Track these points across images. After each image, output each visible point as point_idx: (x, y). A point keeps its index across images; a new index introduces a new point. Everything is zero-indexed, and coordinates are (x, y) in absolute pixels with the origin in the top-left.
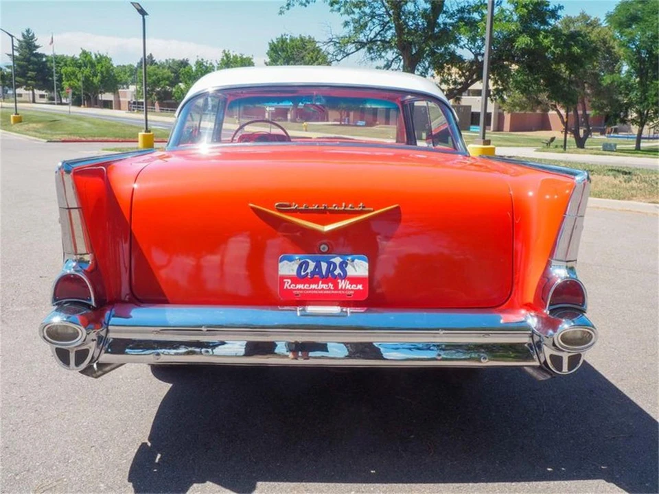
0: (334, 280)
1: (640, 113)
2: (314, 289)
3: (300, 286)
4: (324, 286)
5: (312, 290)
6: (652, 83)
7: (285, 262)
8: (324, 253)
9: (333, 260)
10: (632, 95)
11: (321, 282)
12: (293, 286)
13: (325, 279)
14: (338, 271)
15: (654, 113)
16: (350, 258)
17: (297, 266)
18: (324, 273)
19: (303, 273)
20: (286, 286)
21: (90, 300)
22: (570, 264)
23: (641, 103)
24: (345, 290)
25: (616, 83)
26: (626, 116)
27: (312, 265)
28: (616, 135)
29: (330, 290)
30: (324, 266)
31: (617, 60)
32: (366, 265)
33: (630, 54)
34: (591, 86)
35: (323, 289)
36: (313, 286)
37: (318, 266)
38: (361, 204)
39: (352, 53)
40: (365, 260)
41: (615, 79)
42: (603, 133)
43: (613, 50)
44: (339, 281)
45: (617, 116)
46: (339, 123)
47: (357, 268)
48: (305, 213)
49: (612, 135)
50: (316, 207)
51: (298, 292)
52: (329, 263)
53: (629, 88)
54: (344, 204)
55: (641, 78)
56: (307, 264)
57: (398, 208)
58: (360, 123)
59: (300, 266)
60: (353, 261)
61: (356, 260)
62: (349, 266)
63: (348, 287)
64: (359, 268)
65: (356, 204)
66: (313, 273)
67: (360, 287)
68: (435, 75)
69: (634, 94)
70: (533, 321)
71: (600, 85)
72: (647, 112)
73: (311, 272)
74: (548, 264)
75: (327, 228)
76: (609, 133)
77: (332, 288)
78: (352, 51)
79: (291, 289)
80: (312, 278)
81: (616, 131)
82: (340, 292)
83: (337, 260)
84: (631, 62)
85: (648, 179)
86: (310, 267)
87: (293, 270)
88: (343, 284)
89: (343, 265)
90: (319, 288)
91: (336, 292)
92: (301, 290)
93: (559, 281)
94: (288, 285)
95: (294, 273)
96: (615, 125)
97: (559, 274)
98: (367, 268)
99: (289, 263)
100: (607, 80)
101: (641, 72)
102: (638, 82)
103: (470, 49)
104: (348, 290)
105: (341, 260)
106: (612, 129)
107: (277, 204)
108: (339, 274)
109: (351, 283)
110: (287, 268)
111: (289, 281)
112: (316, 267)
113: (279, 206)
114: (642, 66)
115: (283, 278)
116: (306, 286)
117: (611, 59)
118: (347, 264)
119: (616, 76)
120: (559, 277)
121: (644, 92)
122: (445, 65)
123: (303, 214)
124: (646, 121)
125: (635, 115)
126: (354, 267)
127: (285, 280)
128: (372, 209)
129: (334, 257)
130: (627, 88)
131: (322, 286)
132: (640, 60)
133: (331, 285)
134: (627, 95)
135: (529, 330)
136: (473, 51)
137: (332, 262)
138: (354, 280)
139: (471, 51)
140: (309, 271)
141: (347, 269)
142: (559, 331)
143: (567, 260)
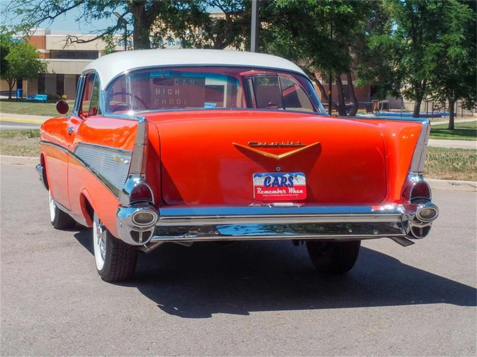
0: (286, 188)
1: (416, 84)
2: (275, 194)
3: (266, 192)
4: (281, 192)
5: (273, 194)
6: (427, 46)
7: (257, 177)
8: (278, 172)
9: (284, 176)
10: (405, 61)
11: (278, 189)
12: (262, 192)
13: (281, 187)
14: (288, 183)
15: (432, 83)
16: (294, 174)
17: (264, 180)
18: (280, 183)
19: (268, 184)
20: (259, 192)
21: (152, 200)
22: (420, 174)
23: (416, 71)
24: (293, 194)
25: (384, 46)
26: (399, 87)
27: (273, 179)
28: (386, 112)
29: (284, 194)
30: (280, 179)
31: (386, 19)
32: (304, 178)
33: (399, 10)
34: (356, 49)
35: (280, 194)
36: (274, 192)
37: (276, 179)
38: (298, 142)
39: (70, 8)
40: (303, 175)
41: (383, 41)
42: (370, 109)
43: (380, 6)
44: (289, 188)
45: (389, 87)
46: (7, 97)
47: (299, 180)
48: (266, 148)
49: (381, 112)
50: (272, 144)
51: (266, 196)
52: (283, 178)
53: (400, 53)
54: (288, 142)
55: (414, 39)
56: (270, 179)
57: (319, 144)
58: (39, 97)
59: (266, 180)
60: (296, 176)
61: (298, 176)
62: (294, 179)
63: (295, 192)
64: (300, 180)
65: (295, 141)
66: (273, 184)
67: (301, 191)
68: (173, 37)
69: (407, 60)
70: (401, 209)
71: (368, 48)
72: (425, 82)
73: (272, 184)
74: (408, 174)
75: (281, 156)
76: (377, 110)
77: (285, 193)
78: (70, 5)
79: (261, 194)
80: (273, 186)
81: (386, 107)
82: (290, 195)
83: (287, 176)
84: (401, 20)
85: (437, 156)
86: (271, 180)
87: (262, 182)
88: (291, 190)
89: (291, 179)
90: (278, 193)
91: (287, 195)
92: (267, 194)
93: (415, 184)
94: (259, 191)
95: (262, 184)
96: (385, 99)
97: (414, 180)
98: (305, 180)
99: (260, 178)
100: (374, 41)
101: (413, 33)
102: (410, 45)
103: (221, 7)
104: (295, 193)
105: (289, 176)
106: (380, 104)
107: (249, 143)
108: (289, 184)
109: (296, 190)
110: (258, 181)
111: (260, 189)
112: (275, 180)
113: (250, 143)
114: (415, 25)
115: (256, 187)
116: (270, 192)
117: (379, 16)
118: (293, 178)
119: (385, 37)
120: (414, 182)
121: (419, 58)
122: (186, 24)
123: (265, 149)
124: (423, 93)
125: (409, 86)
126: (297, 179)
127: (258, 189)
128: (304, 145)
129: (285, 174)
130: (397, 52)
131: (279, 191)
132: (412, 17)
133: (284, 191)
134: (399, 60)
135: (399, 213)
136: (224, 9)
137: (284, 177)
138: (298, 188)
139: (222, 9)
140: (271, 183)
141: (293, 181)
142: (418, 210)
143: (419, 171)
